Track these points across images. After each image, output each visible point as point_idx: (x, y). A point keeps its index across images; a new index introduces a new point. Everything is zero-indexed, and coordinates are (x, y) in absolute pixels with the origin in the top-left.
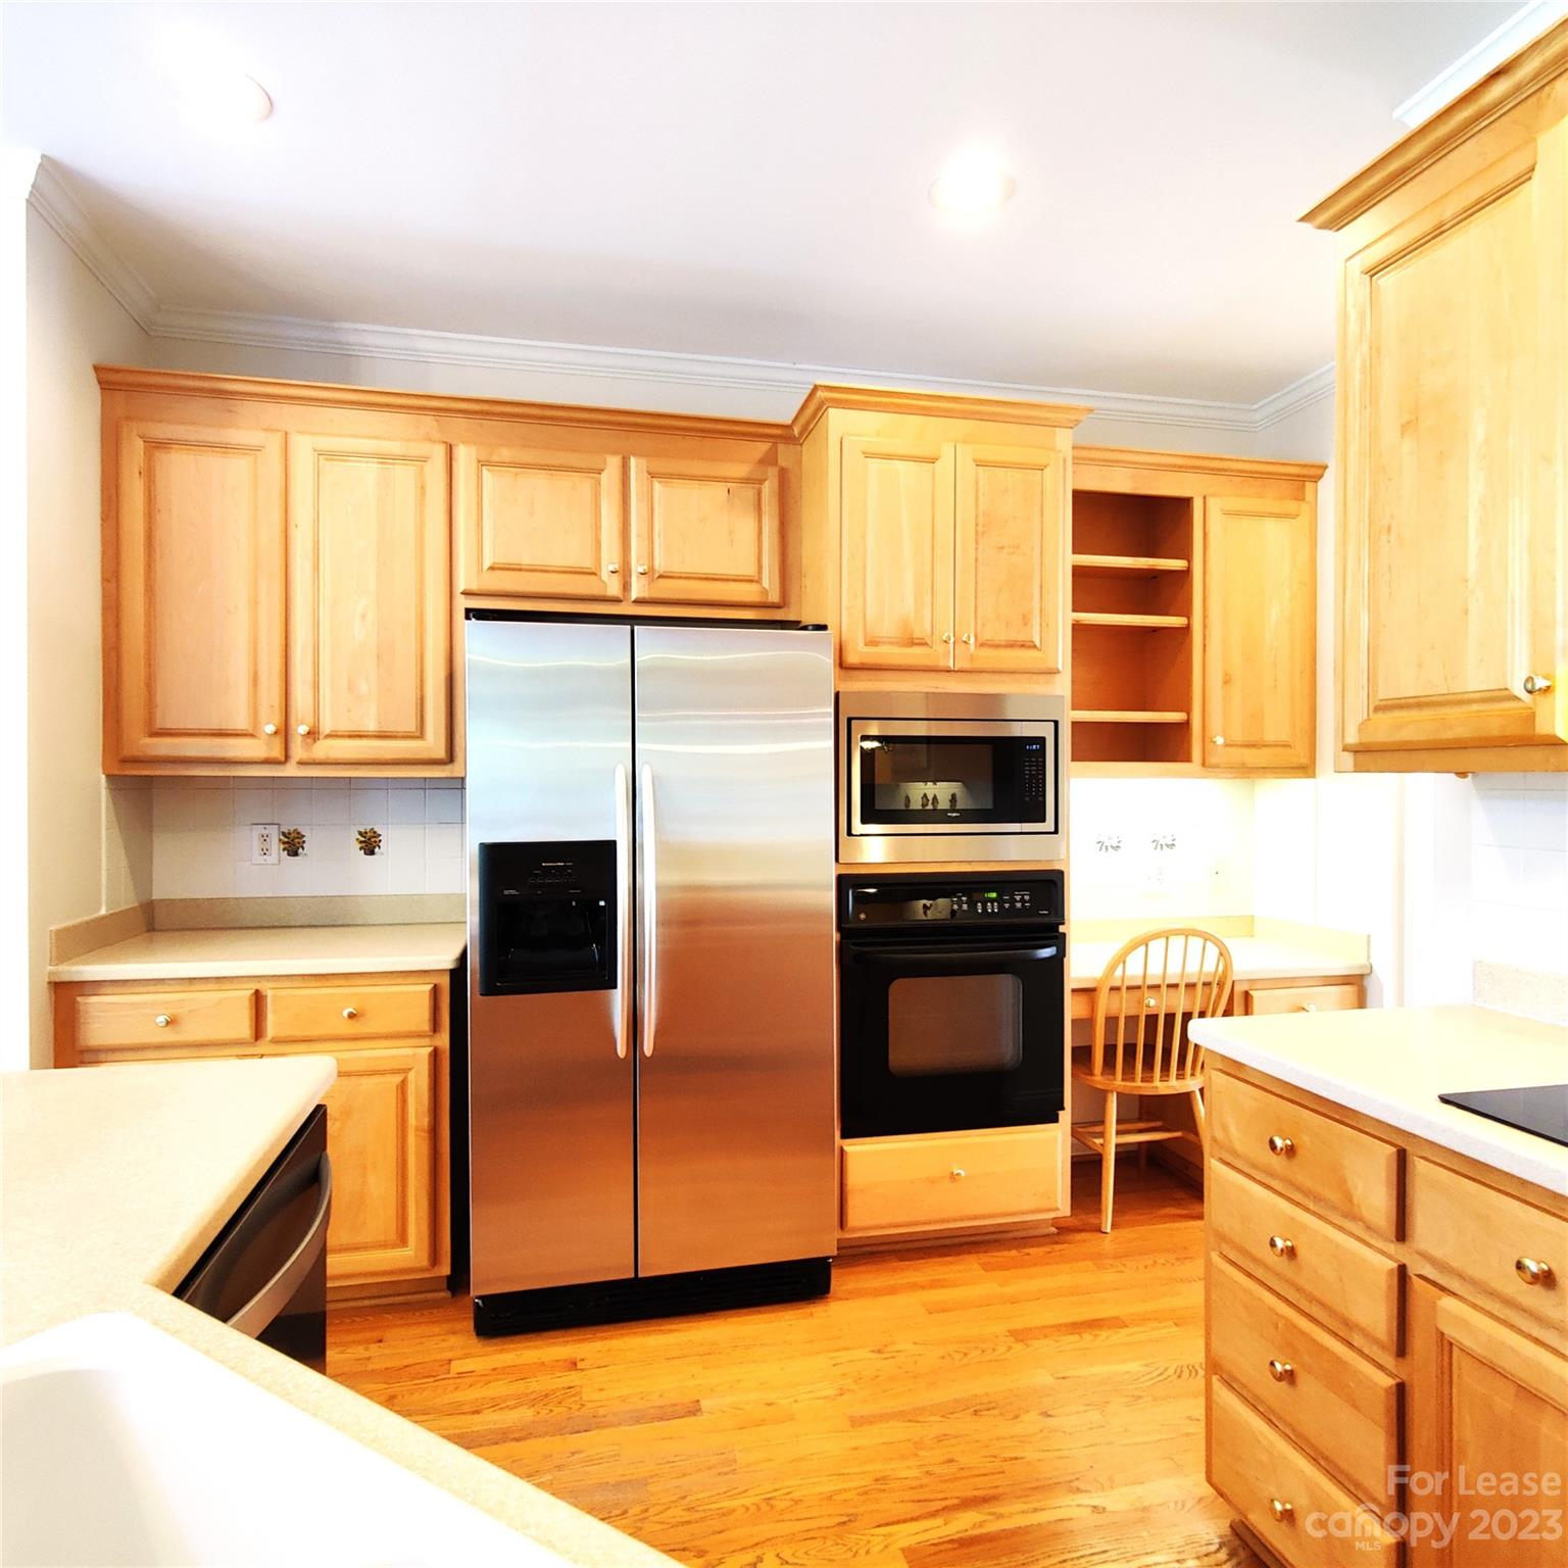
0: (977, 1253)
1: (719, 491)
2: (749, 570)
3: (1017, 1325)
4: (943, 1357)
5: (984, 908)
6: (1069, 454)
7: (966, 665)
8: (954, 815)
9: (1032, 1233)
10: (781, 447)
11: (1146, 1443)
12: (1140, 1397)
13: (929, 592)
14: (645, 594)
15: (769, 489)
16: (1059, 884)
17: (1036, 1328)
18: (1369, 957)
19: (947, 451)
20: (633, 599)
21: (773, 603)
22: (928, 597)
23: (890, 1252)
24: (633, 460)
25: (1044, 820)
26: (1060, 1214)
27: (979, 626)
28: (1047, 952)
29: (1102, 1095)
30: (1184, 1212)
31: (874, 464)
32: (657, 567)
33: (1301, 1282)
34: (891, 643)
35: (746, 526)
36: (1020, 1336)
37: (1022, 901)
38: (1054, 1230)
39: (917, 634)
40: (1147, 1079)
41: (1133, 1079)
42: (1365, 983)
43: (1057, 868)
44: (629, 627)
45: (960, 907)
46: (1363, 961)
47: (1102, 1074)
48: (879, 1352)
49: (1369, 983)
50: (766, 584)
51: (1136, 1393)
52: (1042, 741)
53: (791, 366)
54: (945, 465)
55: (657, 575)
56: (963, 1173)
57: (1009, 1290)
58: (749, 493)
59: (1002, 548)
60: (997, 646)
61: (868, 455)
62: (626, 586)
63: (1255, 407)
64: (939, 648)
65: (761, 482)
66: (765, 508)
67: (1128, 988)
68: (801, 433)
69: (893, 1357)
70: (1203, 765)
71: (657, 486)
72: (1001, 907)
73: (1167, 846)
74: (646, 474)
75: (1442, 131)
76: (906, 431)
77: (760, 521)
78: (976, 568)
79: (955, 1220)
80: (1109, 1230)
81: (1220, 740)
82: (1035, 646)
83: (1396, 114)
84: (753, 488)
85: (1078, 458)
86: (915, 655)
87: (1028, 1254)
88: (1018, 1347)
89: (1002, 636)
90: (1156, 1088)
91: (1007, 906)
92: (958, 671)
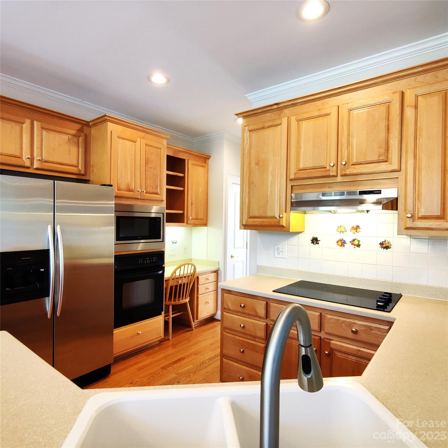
0: (142, 353)
1: (66, 137)
2: (75, 163)
3: (162, 366)
4: (148, 379)
5: (146, 262)
6: (166, 145)
7: (142, 198)
8: (140, 238)
9: (154, 344)
10: (85, 127)
11: (201, 380)
12: (195, 372)
13: (134, 177)
14: (39, 167)
15: (81, 139)
16: (163, 254)
17: (166, 365)
18: (219, 266)
19: (139, 139)
20: (34, 168)
21: (83, 174)
22: (134, 179)
23: (120, 359)
24: (35, 122)
25: (160, 238)
26: (162, 338)
27: (146, 188)
28: (161, 272)
29: (169, 306)
30: (184, 331)
31: (120, 140)
32: (44, 158)
33: (246, 332)
34: (124, 190)
35: (74, 150)
36: (164, 368)
37: (155, 259)
38: (158, 342)
39: (131, 188)
40: (179, 300)
41: (176, 301)
42: (218, 272)
43: (162, 250)
44: (53, 181)
45: (141, 262)
46: (217, 267)
47: (168, 301)
48: (131, 383)
49: (219, 272)
50: (80, 168)
51: (194, 371)
52: (160, 218)
53: (81, 101)
54: (138, 143)
55: (43, 161)
56: (141, 332)
57: (155, 359)
58: (75, 139)
59: (151, 168)
60: (150, 193)
61: (119, 137)
62: (32, 163)
63: (194, 139)
64: (137, 193)
65: (79, 137)
66: (80, 145)
67: (176, 278)
68: (92, 125)
69: (136, 383)
70: (187, 224)
71: (44, 133)
72: (150, 261)
73: (175, 243)
74: (40, 128)
75: (265, 109)
76: (129, 133)
77: (78, 149)
78: (145, 172)
79: (139, 345)
80: (171, 339)
81: (191, 218)
82: (159, 194)
83: (246, 95)
84: (76, 138)
85: (168, 147)
86: (130, 194)
87: (155, 350)
88: (164, 371)
89: (151, 191)
90: (181, 302)
91: (152, 261)
92: (141, 199)
